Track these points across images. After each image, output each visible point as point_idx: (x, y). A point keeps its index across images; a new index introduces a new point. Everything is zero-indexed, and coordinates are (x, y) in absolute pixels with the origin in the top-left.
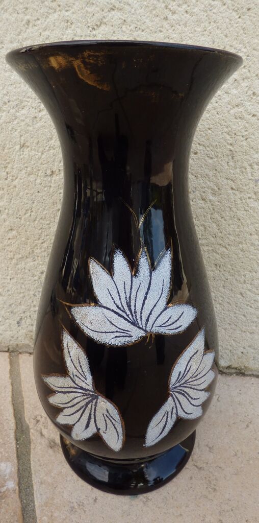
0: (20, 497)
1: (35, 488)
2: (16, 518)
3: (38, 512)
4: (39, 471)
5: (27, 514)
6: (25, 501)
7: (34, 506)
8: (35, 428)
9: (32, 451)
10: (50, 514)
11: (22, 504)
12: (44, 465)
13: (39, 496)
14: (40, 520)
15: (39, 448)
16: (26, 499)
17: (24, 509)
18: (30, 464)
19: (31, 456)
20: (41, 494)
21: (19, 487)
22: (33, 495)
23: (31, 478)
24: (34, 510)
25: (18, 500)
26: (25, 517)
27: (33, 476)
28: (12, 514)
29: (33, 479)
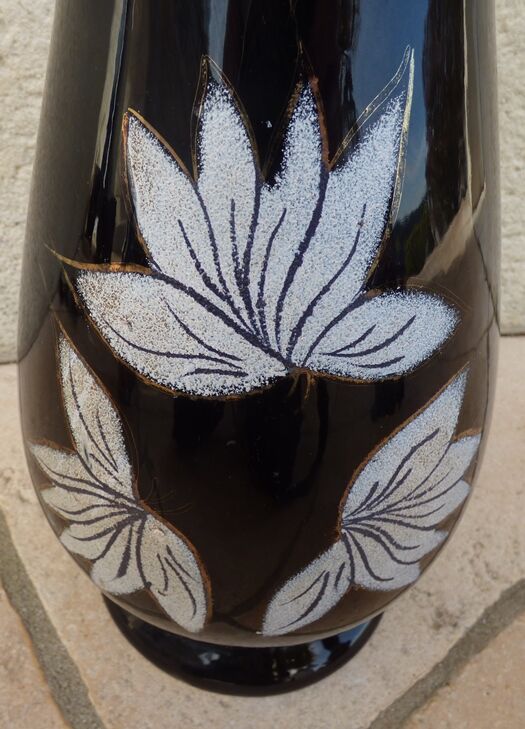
0: (13, 605)
1: (37, 585)
2: (16, 639)
3: (55, 621)
4: (37, 558)
5: (35, 628)
6: (24, 610)
7: (45, 613)
8: (6, 491)
9: (13, 530)
10: (79, 619)
11: (21, 616)
12: (42, 547)
13: (49, 596)
14: (62, 632)
15: (25, 522)
16: (26, 606)
17: (27, 622)
18: (15, 551)
19: (13, 537)
20: (52, 593)
21: (6, 591)
22: (36, 596)
23: (25, 571)
24: (46, 620)
25: (11, 610)
26: (33, 633)
27: (27, 568)
28: (7, 634)
29: (28, 573)
